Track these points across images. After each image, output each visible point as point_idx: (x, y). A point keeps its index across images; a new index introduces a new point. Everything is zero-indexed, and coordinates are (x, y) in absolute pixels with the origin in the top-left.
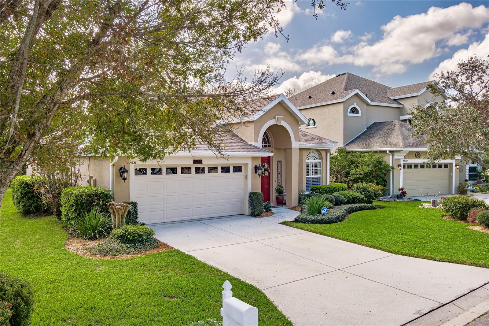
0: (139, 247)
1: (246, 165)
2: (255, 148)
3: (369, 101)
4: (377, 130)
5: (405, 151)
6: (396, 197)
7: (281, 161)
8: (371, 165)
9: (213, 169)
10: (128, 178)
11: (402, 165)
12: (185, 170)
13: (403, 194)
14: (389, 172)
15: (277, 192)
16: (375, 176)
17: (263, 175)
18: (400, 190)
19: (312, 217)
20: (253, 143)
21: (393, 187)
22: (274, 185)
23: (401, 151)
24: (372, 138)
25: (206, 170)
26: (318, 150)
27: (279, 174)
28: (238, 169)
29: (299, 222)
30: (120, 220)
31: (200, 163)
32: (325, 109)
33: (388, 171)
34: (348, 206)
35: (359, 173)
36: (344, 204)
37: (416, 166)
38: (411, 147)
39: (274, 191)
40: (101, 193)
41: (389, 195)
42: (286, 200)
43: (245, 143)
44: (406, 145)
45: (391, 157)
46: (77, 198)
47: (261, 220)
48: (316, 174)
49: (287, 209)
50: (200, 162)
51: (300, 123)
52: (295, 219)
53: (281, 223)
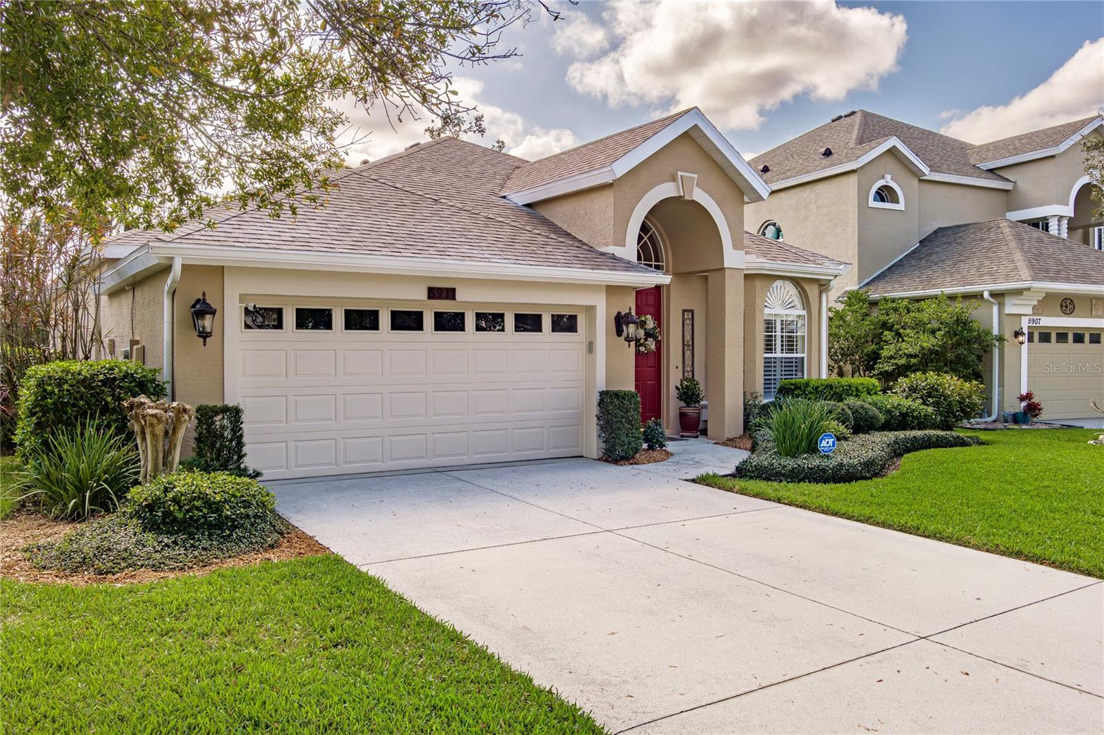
0: (205, 543)
1: (590, 310)
2: (615, 262)
3: (926, 170)
4: (950, 243)
5: (1038, 291)
6: (1010, 419)
7: (692, 312)
8: (939, 329)
9: (490, 321)
10: (216, 333)
11: (1025, 331)
12: (407, 321)
13: (1033, 409)
14: (991, 351)
15: (680, 398)
16: (951, 362)
17: (642, 349)
18: (1022, 399)
19: (790, 463)
20: (611, 249)
21: (1001, 394)
22: (673, 377)
23: (1025, 293)
24: (936, 264)
25: (470, 321)
26: (797, 282)
27: (688, 346)
28: (564, 323)
29: (751, 478)
30: (161, 456)
31: (447, 298)
32: (806, 193)
33: (987, 349)
34: (891, 436)
35: (906, 351)
36: (877, 430)
37: (1062, 337)
38: (1053, 280)
39: (673, 393)
40: (125, 377)
41: (990, 415)
42: (706, 421)
43: (588, 248)
44: (1041, 276)
45: (995, 309)
46: (45, 390)
47: (635, 472)
48: (791, 350)
49: (710, 445)
50: (450, 294)
51: (746, 199)
52: (737, 468)
53: (694, 481)
